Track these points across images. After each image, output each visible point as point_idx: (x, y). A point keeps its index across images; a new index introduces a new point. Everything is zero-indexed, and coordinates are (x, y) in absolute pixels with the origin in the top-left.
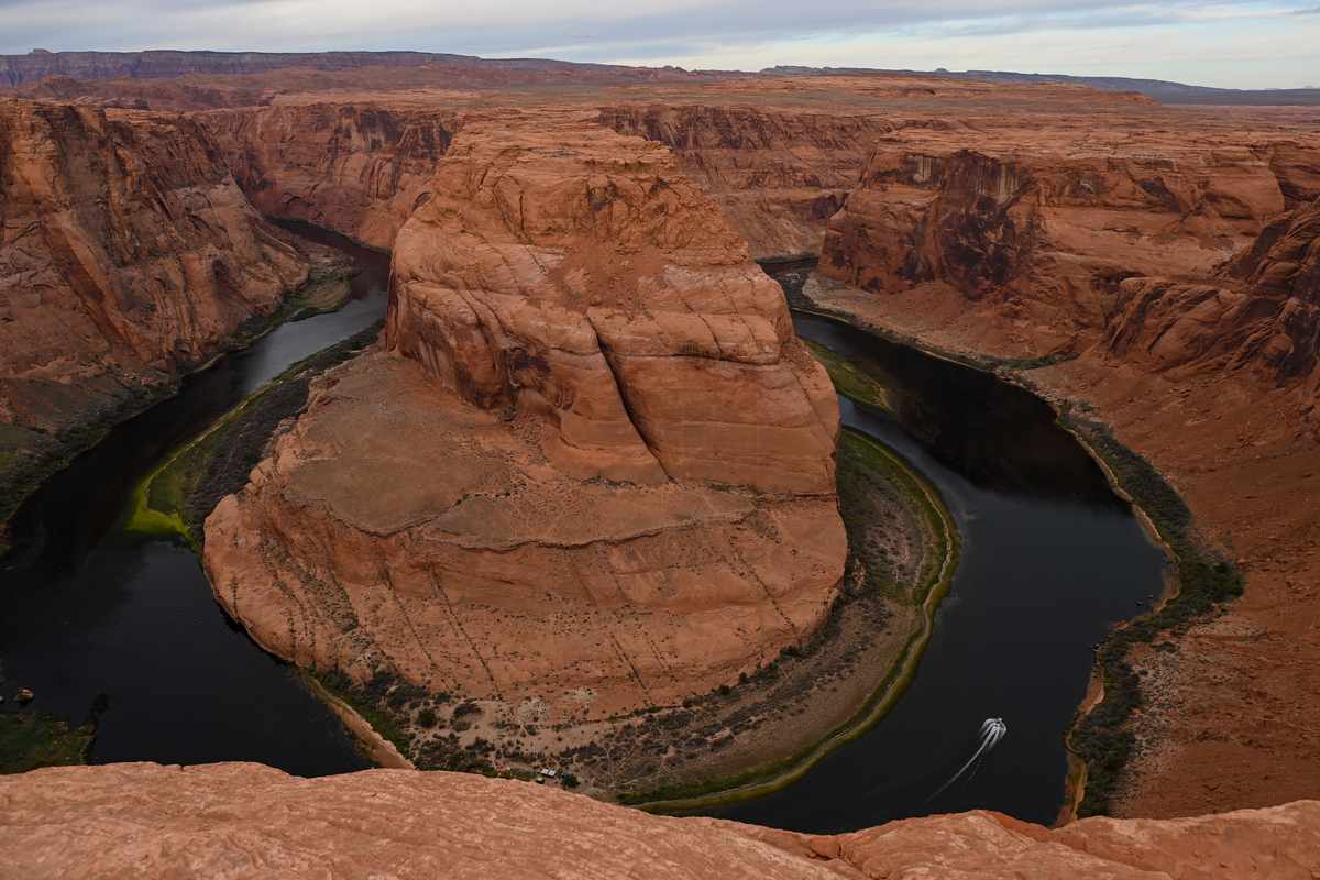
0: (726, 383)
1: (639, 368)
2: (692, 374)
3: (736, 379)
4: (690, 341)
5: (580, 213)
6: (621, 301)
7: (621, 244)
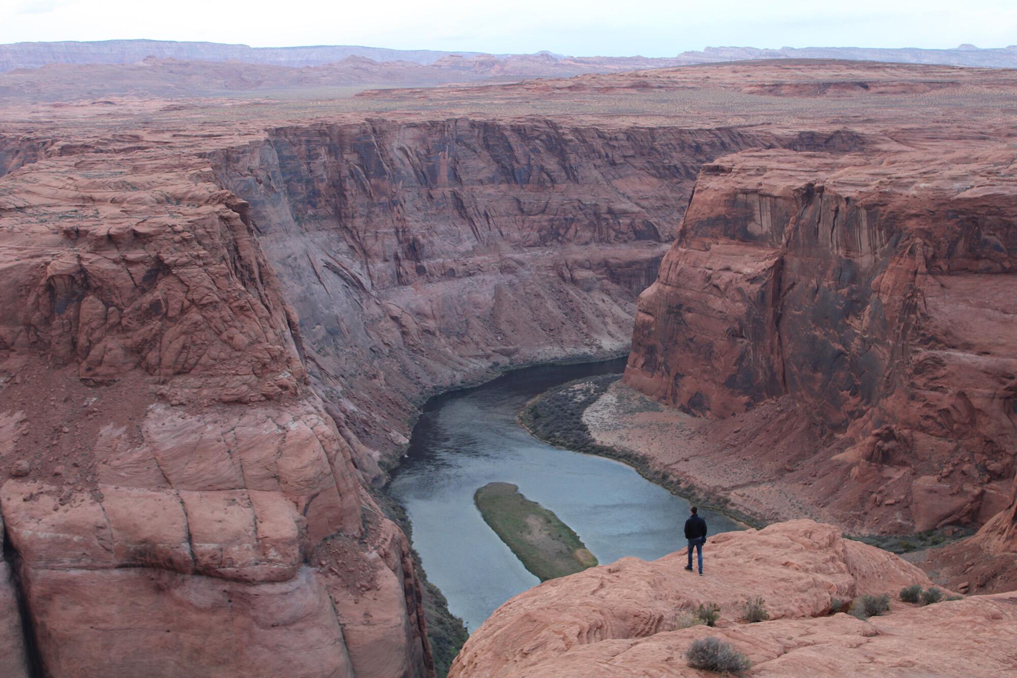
0: (194, 617)
1: (57, 589)
2: (146, 601)
3: (214, 608)
4: (145, 541)
5: (36, 317)
6: (59, 469)
7: (89, 369)
